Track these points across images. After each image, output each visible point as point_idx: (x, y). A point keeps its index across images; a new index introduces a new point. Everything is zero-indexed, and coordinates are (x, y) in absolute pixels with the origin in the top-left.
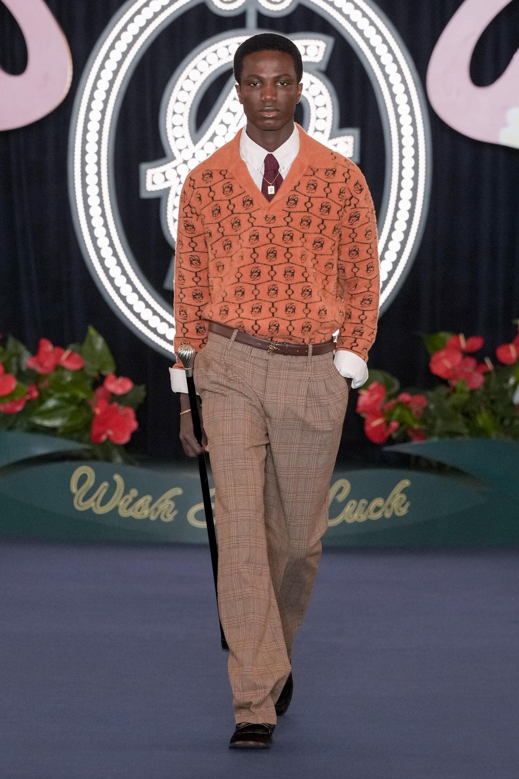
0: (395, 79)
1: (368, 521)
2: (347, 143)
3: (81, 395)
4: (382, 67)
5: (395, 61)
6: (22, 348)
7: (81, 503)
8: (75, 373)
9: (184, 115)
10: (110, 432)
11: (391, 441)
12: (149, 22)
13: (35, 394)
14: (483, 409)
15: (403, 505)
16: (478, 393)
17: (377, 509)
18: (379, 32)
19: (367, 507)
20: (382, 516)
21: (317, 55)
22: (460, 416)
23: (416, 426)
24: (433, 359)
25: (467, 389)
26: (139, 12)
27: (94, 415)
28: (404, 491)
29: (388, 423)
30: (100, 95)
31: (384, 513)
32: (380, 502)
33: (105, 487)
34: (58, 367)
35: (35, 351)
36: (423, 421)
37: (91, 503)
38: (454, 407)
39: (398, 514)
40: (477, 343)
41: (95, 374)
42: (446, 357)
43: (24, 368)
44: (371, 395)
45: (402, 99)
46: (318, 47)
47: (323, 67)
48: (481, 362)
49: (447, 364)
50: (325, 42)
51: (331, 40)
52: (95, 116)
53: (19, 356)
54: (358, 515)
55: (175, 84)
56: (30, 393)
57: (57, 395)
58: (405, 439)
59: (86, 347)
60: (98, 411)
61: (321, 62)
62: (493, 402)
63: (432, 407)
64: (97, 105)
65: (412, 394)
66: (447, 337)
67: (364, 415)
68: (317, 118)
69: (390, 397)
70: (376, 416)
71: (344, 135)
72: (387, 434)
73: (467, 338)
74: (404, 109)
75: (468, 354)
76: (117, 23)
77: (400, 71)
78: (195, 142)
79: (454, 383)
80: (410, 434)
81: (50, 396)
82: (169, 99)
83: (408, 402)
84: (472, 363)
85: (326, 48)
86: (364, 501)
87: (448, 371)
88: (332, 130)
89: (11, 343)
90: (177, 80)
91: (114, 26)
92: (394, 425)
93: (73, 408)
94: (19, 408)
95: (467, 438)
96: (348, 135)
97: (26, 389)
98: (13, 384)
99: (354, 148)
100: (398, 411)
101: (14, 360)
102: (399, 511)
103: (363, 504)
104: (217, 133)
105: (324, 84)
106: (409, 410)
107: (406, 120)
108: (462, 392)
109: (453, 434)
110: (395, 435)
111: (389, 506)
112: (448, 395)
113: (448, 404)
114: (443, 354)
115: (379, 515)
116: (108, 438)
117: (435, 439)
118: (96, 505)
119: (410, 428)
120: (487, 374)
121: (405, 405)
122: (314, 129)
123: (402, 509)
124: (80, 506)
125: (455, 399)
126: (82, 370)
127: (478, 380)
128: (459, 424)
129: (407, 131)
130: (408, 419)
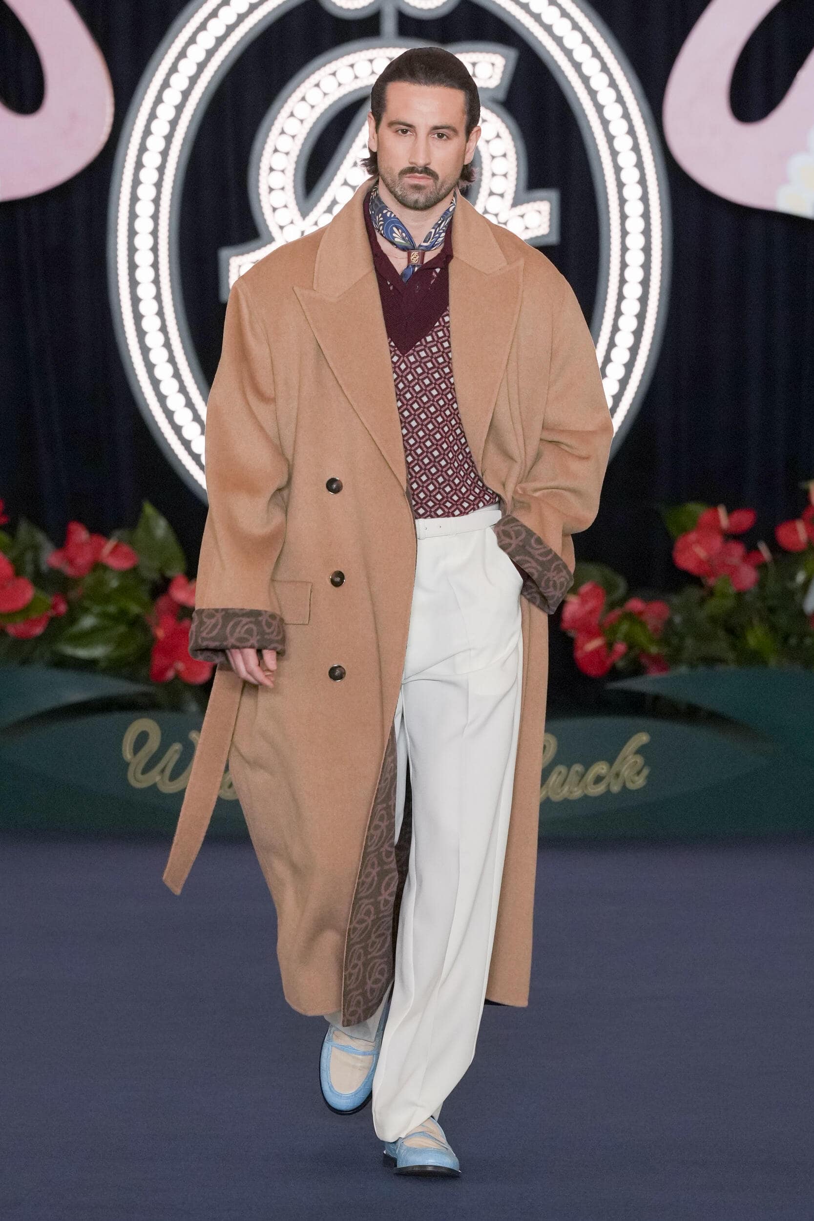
0: (613, 112)
1: (585, 797)
2: (539, 212)
3: (135, 609)
4: (593, 94)
5: (613, 84)
6: (40, 537)
7: (139, 776)
8: (124, 575)
9: (286, 172)
10: (180, 666)
11: (615, 674)
12: (230, 29)
13: (63, 608)
14: (756, 621)
15: (639, 773)
16: (748, 598)
17: (598, 779)
18: (586, 40)
19: (583, 776)
20: (605, 791)
21: (491, 77)
22: (721, 633)
23: (654, 650)
24: (679, 545)
25: (732, 590)
26: (214, 14)
27: (154, 639)
28: (639, 751)
29: (610, 645)
30: (156, 143)
31: (609, 785)
32: (603, 769)
33: (176, 751)
34: (97, 566)
35: (61, 541)
36: (664, 641)
37: (154, 777)
38: (713, 619)
39: (631, 786)
40: (745, 519)
41: (155, 576)
42: (698, 542)
43: (44, 567)
44: (584, 601)
45: (623, 143)
46: (493, 64)
47: (501, 95)
48: (751, 550)
49: (701, 552)
50: (503, 56)
51: (513, 54)
52: (149, 176)
53: (36, 548)
54: (569, 788)
55: (272, 124)
56: (54, 607)
57: (97, 609)
58: (637, 670)
59: (140, 533)
60: (160, 633)
61: (497, 87)
62: (772, 610)
63: (678, 619)
64: (152, 160)
65: (647, 600)
66: (698, 510)
67: (572, 633)
68: (494, 175)
69: (612, 606)
70: (592, 634)
71: (534, 200)
72: (608, 663)
73: (730, 512)
74: (627, 159)
75: (732, 536)
76: (180, 31)
77: (620, 100)
78: (304, 214)
79: (711, 582)
80: (644, 661)
81: (86, 611)
82: (263, 148)
83: (641, 613)
84: (737, 551)
85: (505, 66)
86: (578, 768)
87: (701, 562)
88: (516, 192)
89: (24, 529)
90: (275, 118)
91: (176, 36)
92: (620, 647)
93: (122, 629)
94: (38, 631)
95: (732, 667)
96: (542, 200)
97: (50, 600)
98: (29, 593)
99: (550, 220)
100: (625, 627)
101: (29, 556)
102: (633, 782)
103: (577, 772)
104: (338, 199)
105: (503, 121)
106: (643, 624)
107: (630, 176)
108: (724, 595)
109: (710, 661)
110: (621, 664)
111: (617, 775)
112: (702, 601)
113: (702, 615)
114: (693, 537)
115: (600, 789)
116: (178, 676)
117: (683, 669)
118: (162, 778)
119: (644, 652)
120: (762, 567)
121: (634, 617)
122: (488, 192)
123: (636, 778)
124: (138, 780)
125: (714, 606)
126: (134, 570)
127: (748, 576)
128: (721, 646)
129: (632, 192)
130: (642, 638)
